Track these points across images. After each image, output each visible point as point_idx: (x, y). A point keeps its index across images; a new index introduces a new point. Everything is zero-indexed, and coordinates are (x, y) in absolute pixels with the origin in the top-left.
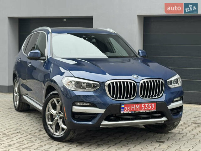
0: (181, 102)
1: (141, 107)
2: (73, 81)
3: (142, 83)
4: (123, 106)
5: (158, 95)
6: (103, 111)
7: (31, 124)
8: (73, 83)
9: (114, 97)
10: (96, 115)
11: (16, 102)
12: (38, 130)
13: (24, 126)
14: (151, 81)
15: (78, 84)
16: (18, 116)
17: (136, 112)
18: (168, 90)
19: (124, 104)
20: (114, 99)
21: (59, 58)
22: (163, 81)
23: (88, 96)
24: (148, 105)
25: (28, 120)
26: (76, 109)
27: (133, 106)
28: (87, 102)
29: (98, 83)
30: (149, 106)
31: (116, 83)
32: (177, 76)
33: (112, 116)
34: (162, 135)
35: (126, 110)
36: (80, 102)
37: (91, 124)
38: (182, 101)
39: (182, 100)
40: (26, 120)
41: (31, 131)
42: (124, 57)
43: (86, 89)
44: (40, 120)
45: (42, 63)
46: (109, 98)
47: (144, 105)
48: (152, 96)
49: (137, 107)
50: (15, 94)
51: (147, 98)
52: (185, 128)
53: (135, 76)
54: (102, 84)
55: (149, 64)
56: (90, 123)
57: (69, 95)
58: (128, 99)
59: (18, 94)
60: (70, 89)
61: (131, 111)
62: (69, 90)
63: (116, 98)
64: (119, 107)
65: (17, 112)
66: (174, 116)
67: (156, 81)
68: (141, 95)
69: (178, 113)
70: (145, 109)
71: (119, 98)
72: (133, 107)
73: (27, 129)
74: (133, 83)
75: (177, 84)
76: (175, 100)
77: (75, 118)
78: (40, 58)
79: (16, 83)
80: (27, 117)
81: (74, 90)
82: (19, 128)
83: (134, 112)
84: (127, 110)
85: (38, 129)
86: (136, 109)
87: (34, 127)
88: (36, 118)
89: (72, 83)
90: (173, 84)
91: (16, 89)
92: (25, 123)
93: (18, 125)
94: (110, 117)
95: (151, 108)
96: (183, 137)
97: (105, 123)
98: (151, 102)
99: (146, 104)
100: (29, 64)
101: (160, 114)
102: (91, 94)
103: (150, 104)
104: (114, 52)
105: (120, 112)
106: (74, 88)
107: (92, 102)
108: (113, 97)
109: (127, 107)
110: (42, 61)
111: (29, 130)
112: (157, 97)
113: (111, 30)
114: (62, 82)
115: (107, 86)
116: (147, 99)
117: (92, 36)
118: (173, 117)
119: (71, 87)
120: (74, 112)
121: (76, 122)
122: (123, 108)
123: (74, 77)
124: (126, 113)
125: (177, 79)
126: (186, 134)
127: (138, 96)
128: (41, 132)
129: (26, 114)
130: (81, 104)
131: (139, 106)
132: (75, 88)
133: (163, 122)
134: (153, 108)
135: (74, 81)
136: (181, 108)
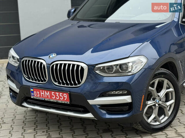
4: (32, 90)
17: (46, 100)
27: (42, 92)
30: (61, 96)
47: (54, 93)
61: (41, 97)
70: (55, 99)
83: (45, 99)
84: (37, 96)
86: (46, 97)
95: (63, 98)
99: (56, 93)
103: (62, 94)
109: (36, 93)
134: (65, 100)
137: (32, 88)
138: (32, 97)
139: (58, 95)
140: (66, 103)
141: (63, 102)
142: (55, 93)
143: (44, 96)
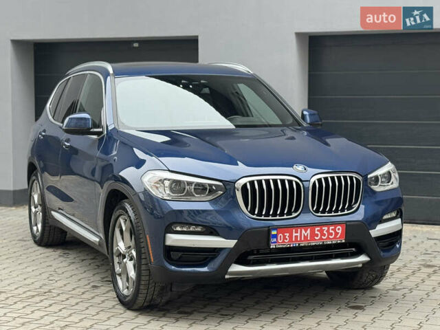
0: (398, 221)
1: (313, 235)
2: (165, 179)
3: (315, 182)
4: (274, 232)
5: (350, 207)
6: (231, 243)
7: (73, 273)
8: (167, 183)
9: (256, 213)
10: (217, 252)
11: (36, 225)
12: (89, 286)
13: (59, 279)
14: (334, 177)
15: (177, 186)
16: (42, 256)
17: (303, 245)
18: (370, 196)
19: (276, 228)
20: (255, 217)
21: (132, 129)
22: (360, 178)
23: (198, 211)
24: (329, 229)
25: (65, 264)
26: (173, 239)
27: (296, 232)
28: (197, 225)
29: (221, 184)
30: (331, 231)
31: (260, 182)
32: (389, 167)
33: (251, 253)
34: (359, 293)
35: (281, 240)
36: (182, 224)
37: (206, 272)
38: (400, 220)
39: (401, 217)
40: (60, 265)
41: (74, 289)
42: (270, 126)
43: (194, 196)
44: (90, 264)
45: (94, 141)
46: (245, 216)
47: (319, 229)
48: (337, 211)
49: (306, 235)
50: (33, 210)
51: (326, 214)
52: (407, 278)
53: (300, 168)
54: (228, 185)
55: (328, 141)
56: (205, 269)
57: (158, 208)
58: (285, 217)
59: (40, 208)
60: (160, 196)
62: (158, 199)
63: (260, 214)
64: (267, 234)
65: (39, 248)
66: (384, 251)
67: (345, 178)
68: (313, 207)
69: (392, 245)
70: (321, 239)
71: (265, 216)
72: (296, 234)
73: (65, 285)
74: (296, 182)
75: (388, 182)
76: (385, 217)
77: (172, 260)
78: (92, 130)
79: (34, 184)
80: (61, 259)
81: (168, 198)
82: (46, 282)
83: (299, 244)
84: (283, 241)
85: (89, 284)
86: (303, 239)
87: (80, 280)
88: (83, 260)
89: (163, 183)
90: (380, 183)
91: (36, 197)
92: (60, 271)
93: (45, 276)
94: (247, 257)
95: (335, 235)
96: (404, 296)
97: (236, 268)
98: (335, 224)
100: (66, 143)
101: (354, 249)
102: (207, 206)
103: (333, 227)
104: (248, 116)
105: (269, 245)
106: (169, 195)
107: (207, 224)
108: (252, 212)
110: (95, 137)
111: (69, 288)
112: (346, 212)
113: (242, 68)
114: (142, 182)
115: (240, 189)
116: (326, 217)
117: (202, 81)
118: (382, 254)
119: (162, 193)
120: (169, 246)
121: (173, 267)
122: (275, 236)
123: (169, 170)
124: (280, 246)
125: (389, 173)
126: (411, 291)
127: (306, 210)
128: (97, 291)
129: (59, 252)
130: (185, 229)
131: (309, 231)
132: (171, 194)
133: (360, 265)
134: (338, 236)
135: (169, 180)
136: (397, 235)
137: (274, 229)
138: (271, 247)
139: (327, 231)
140: (339, 242)
141: (333, 242)
142: (321, 229)
143: (299, 239)
